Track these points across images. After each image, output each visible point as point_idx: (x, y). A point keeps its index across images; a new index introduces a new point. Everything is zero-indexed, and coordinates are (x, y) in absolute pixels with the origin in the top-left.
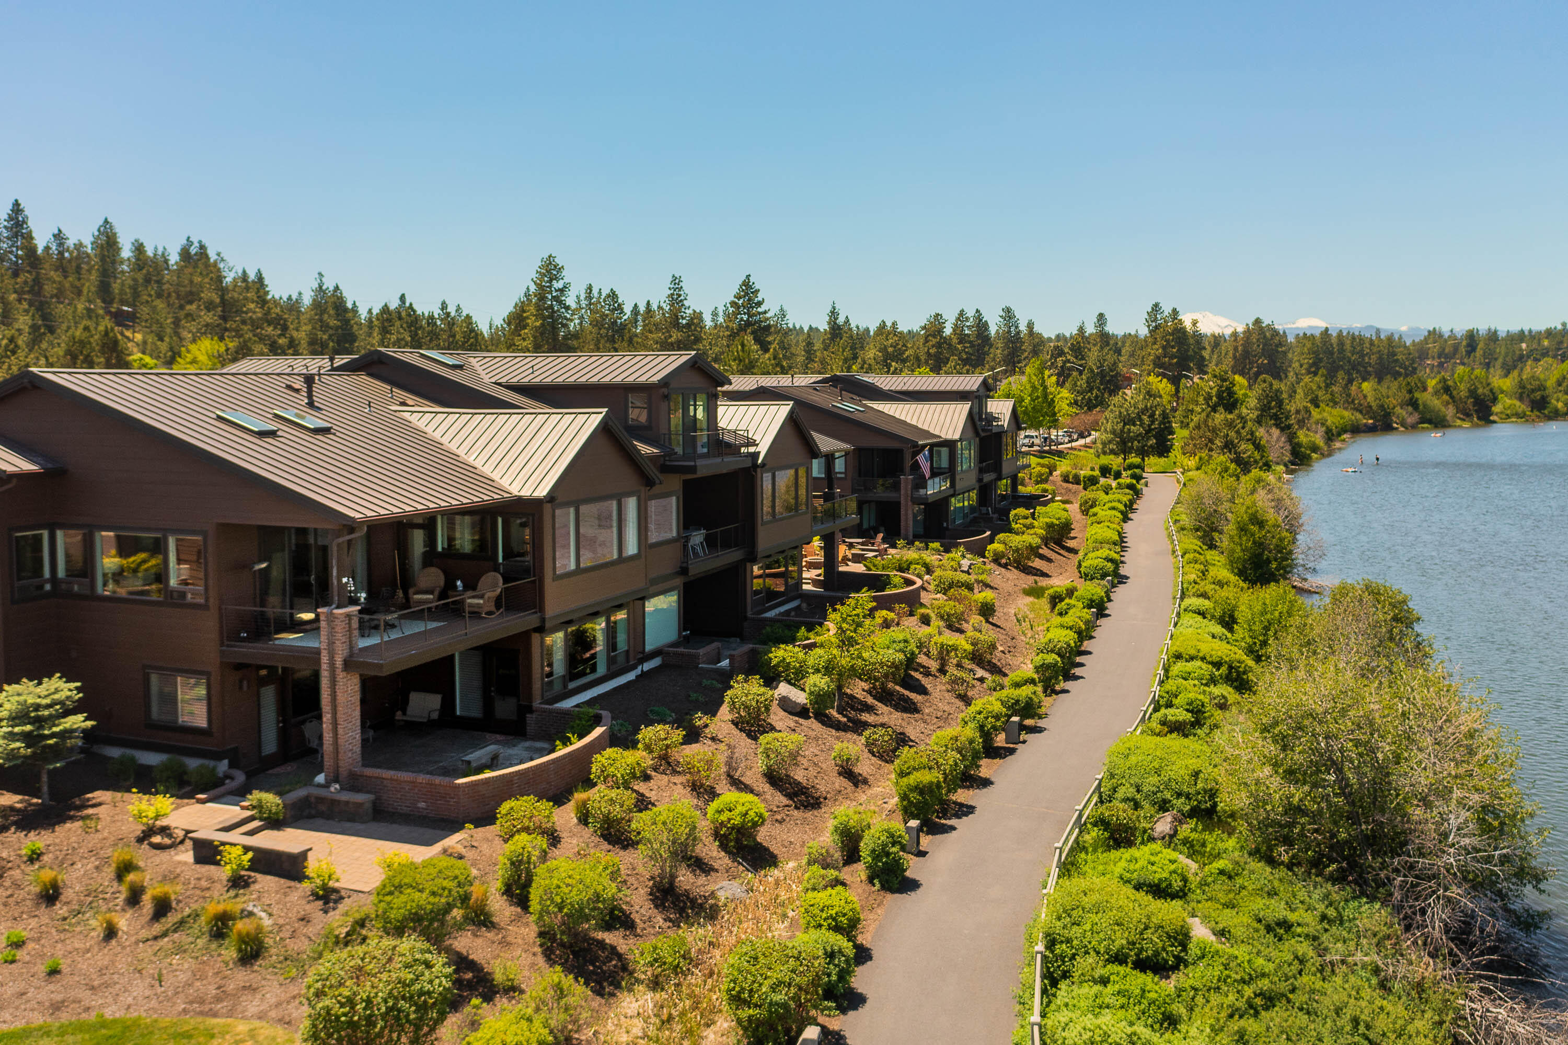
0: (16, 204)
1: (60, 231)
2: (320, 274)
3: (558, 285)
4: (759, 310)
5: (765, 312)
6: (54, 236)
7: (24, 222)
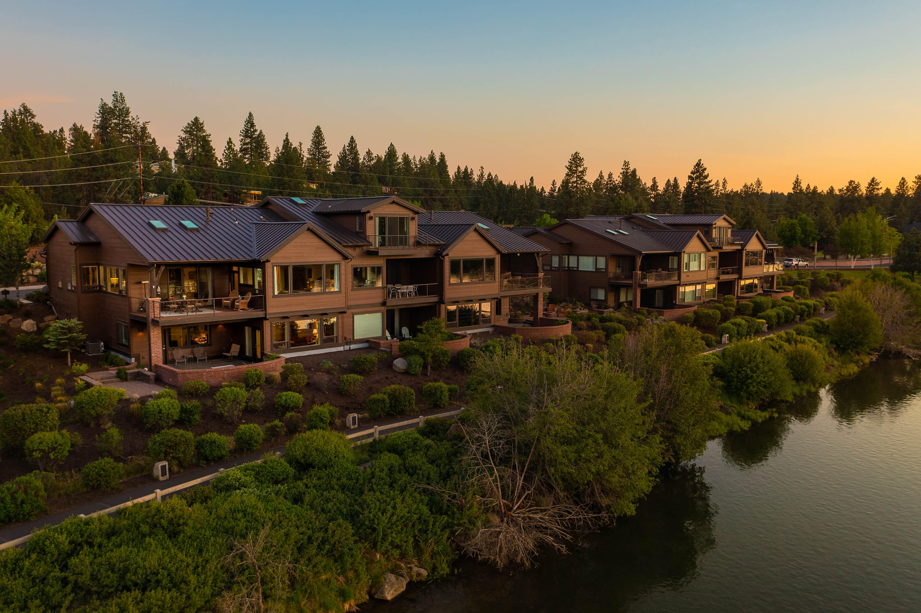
0: (352, 138)
1: (369, 150)
2: (482, 168)
3: (580, 169)
4: (707, 180)
5: (710, 182)
6: (367, 153)
7: (355, 147)
